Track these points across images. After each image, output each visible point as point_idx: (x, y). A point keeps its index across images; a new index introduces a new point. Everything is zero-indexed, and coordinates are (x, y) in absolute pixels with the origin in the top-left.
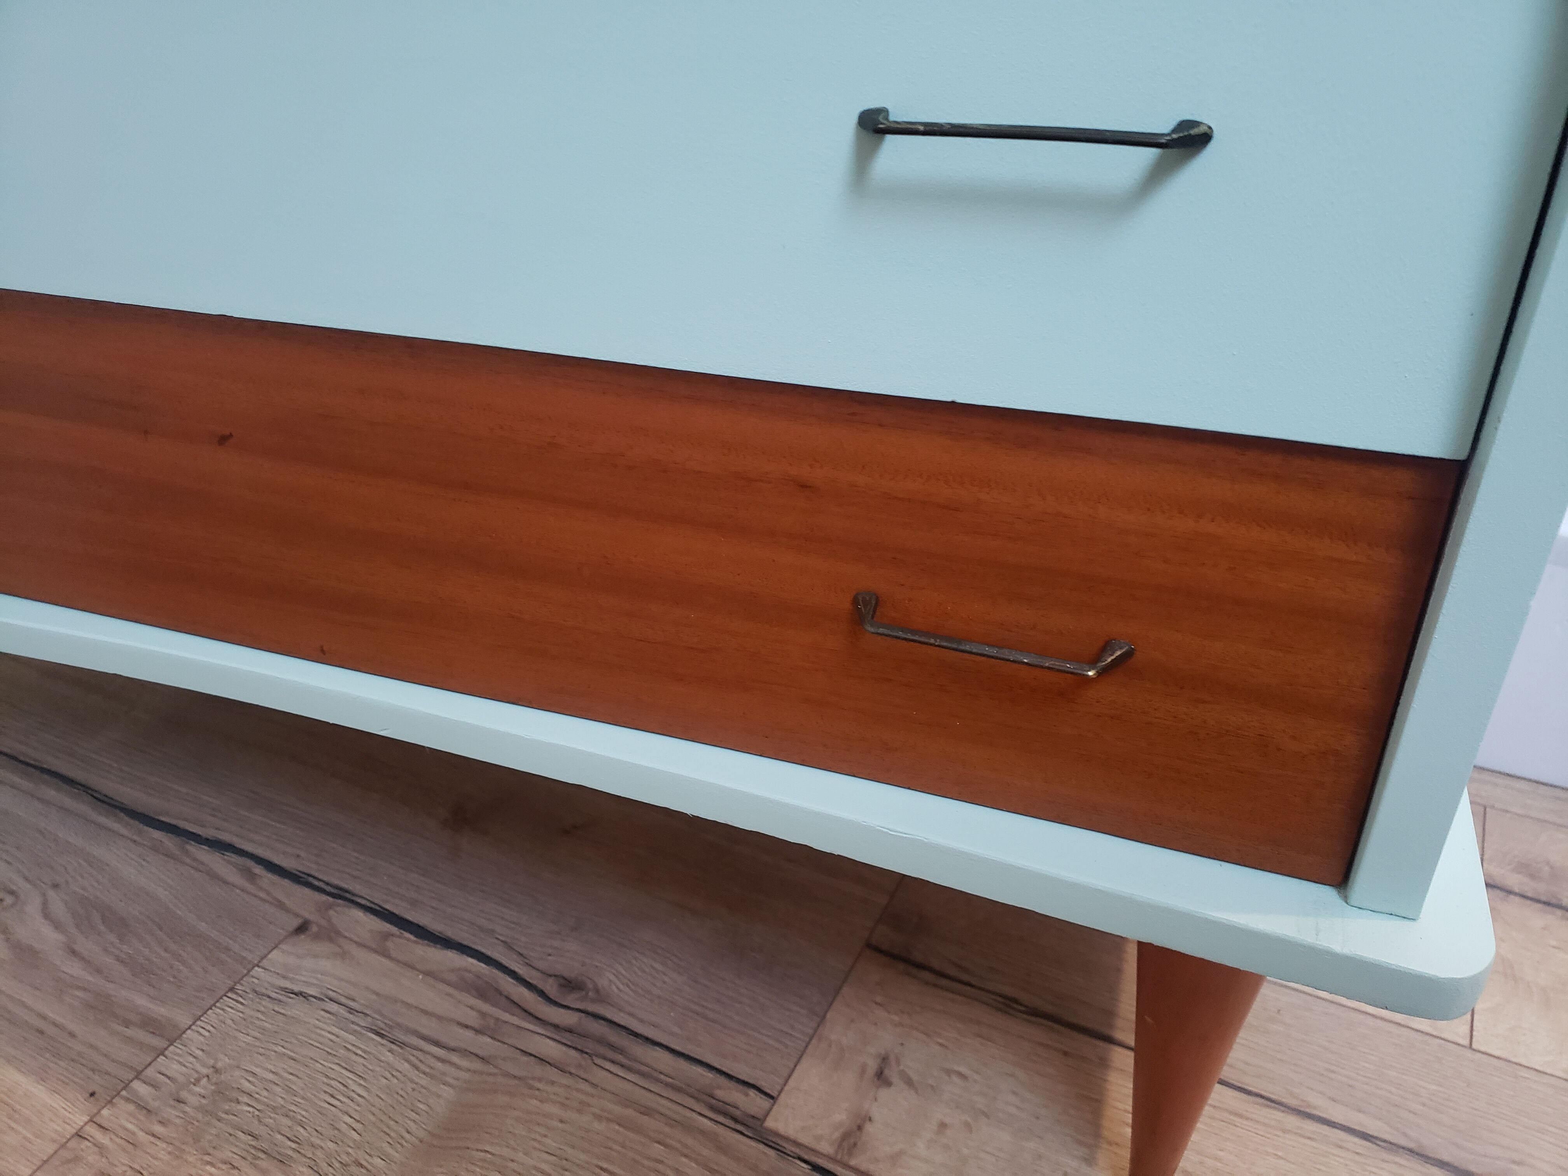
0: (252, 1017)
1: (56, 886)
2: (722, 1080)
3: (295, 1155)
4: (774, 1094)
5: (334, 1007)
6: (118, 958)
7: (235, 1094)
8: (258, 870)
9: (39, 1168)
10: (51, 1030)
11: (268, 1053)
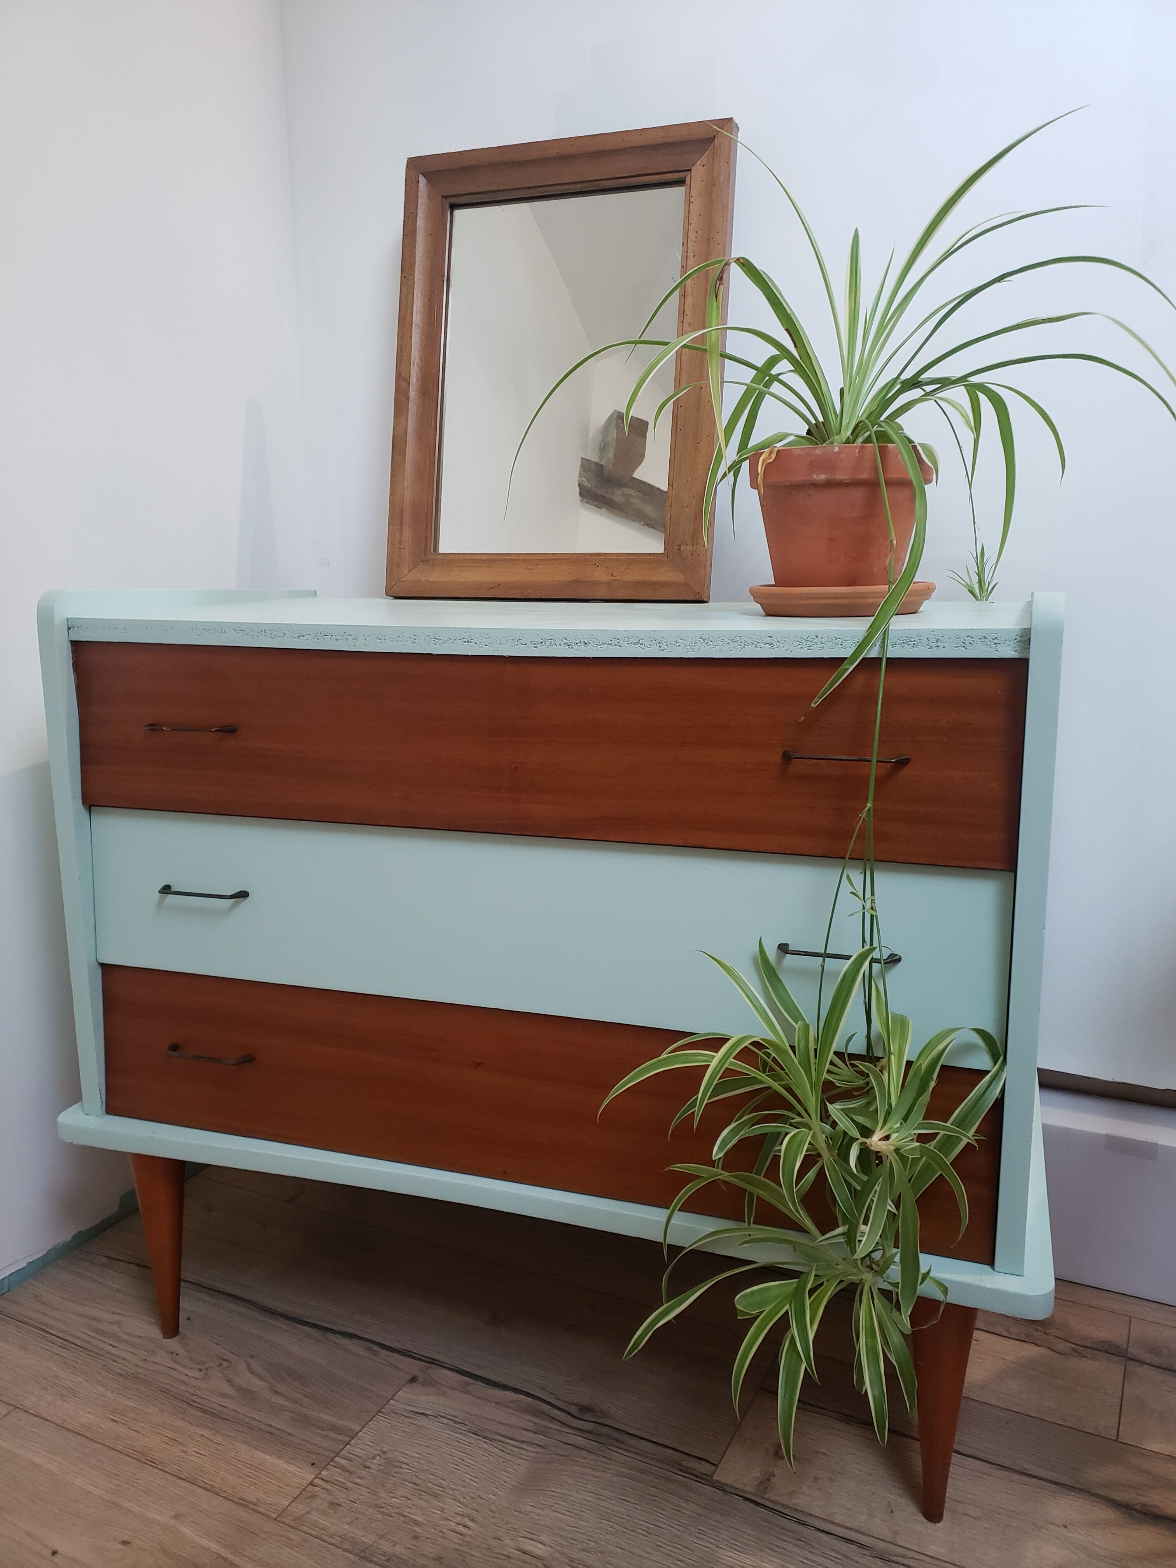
1: (252, 1357)
2: (685, 1456)
3: (443, 1494)
4: (716, 1463)
5: (445, 1421)
6: (305, 1395)
7: (399, 1464)
8: (376, 1348)
9: (293, 1501)
10: (277, 1432)
11: (412, 1444)
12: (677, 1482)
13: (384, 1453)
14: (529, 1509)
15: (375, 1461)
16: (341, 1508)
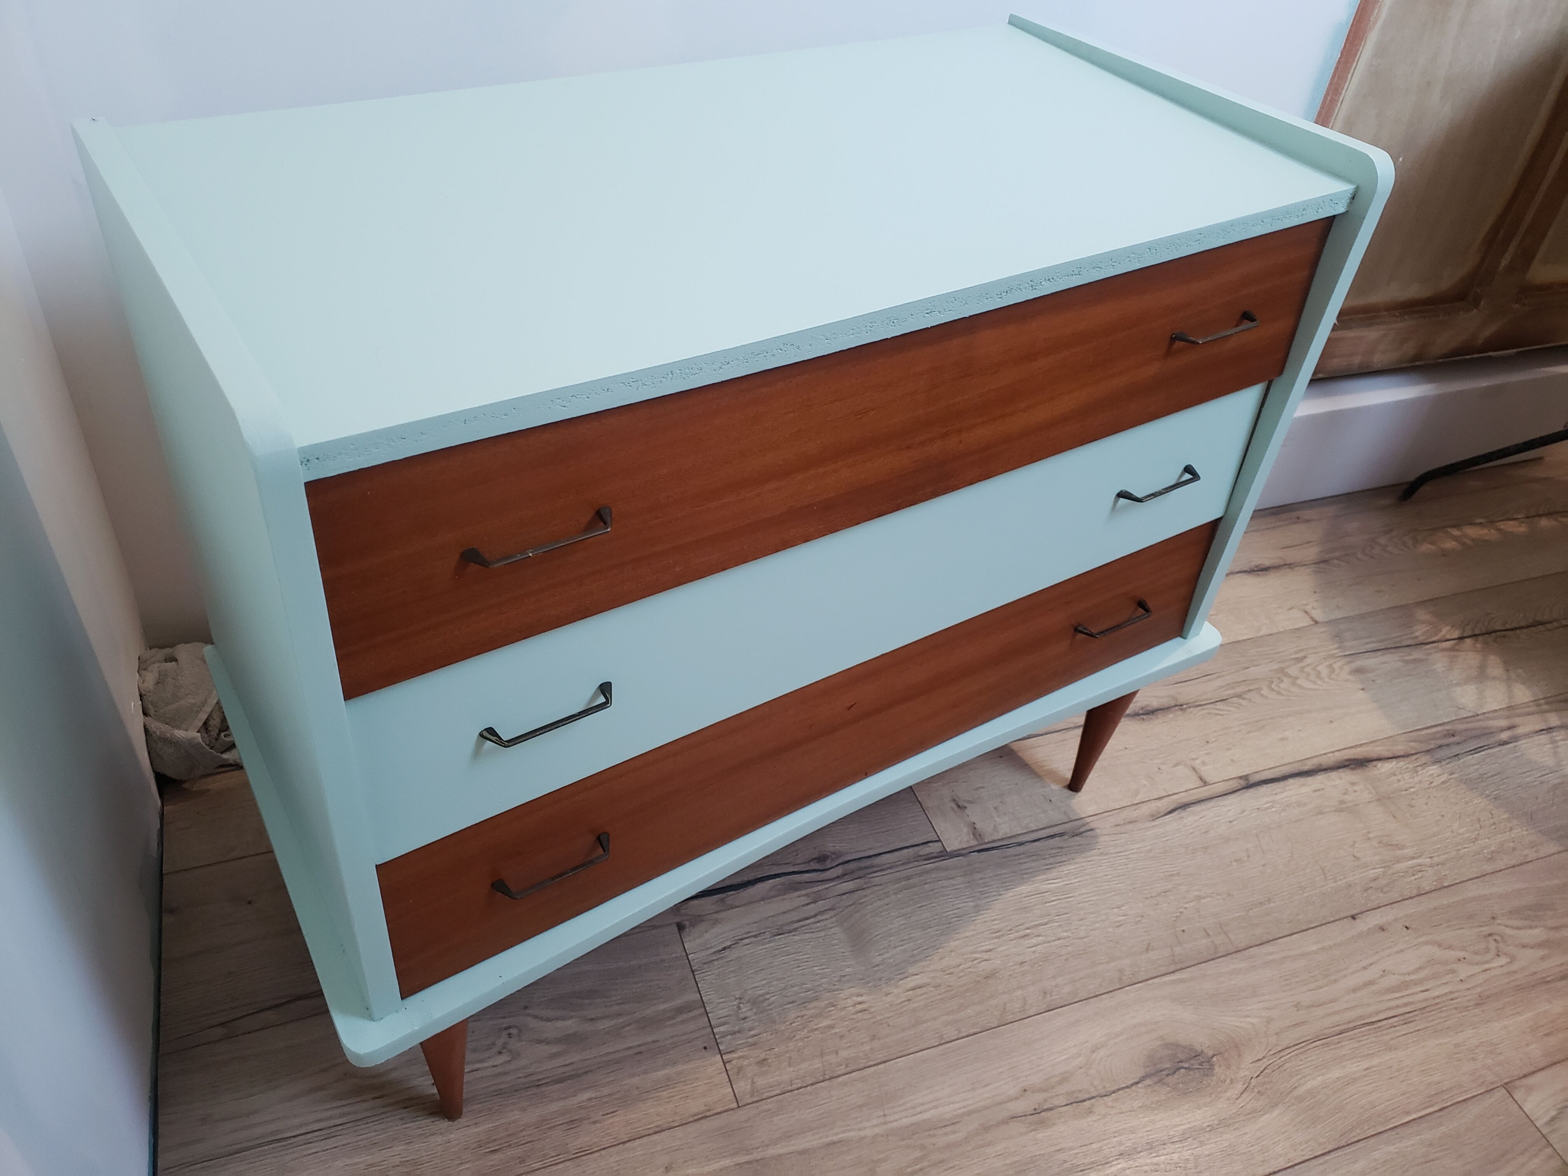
0: (719, 972)
2: (916, 848)
3: (817, 994)
4: (937, 839)
5: (747, 941)
6: (619, 1004)
7: (761, 998)
9: (731, 1085)
10: (642, 1048)
11: (749, 976)
12: (933, 870)
13: (740, 999)
14: (879, 959)
15: (744, 1010)
16: (770, 1061)
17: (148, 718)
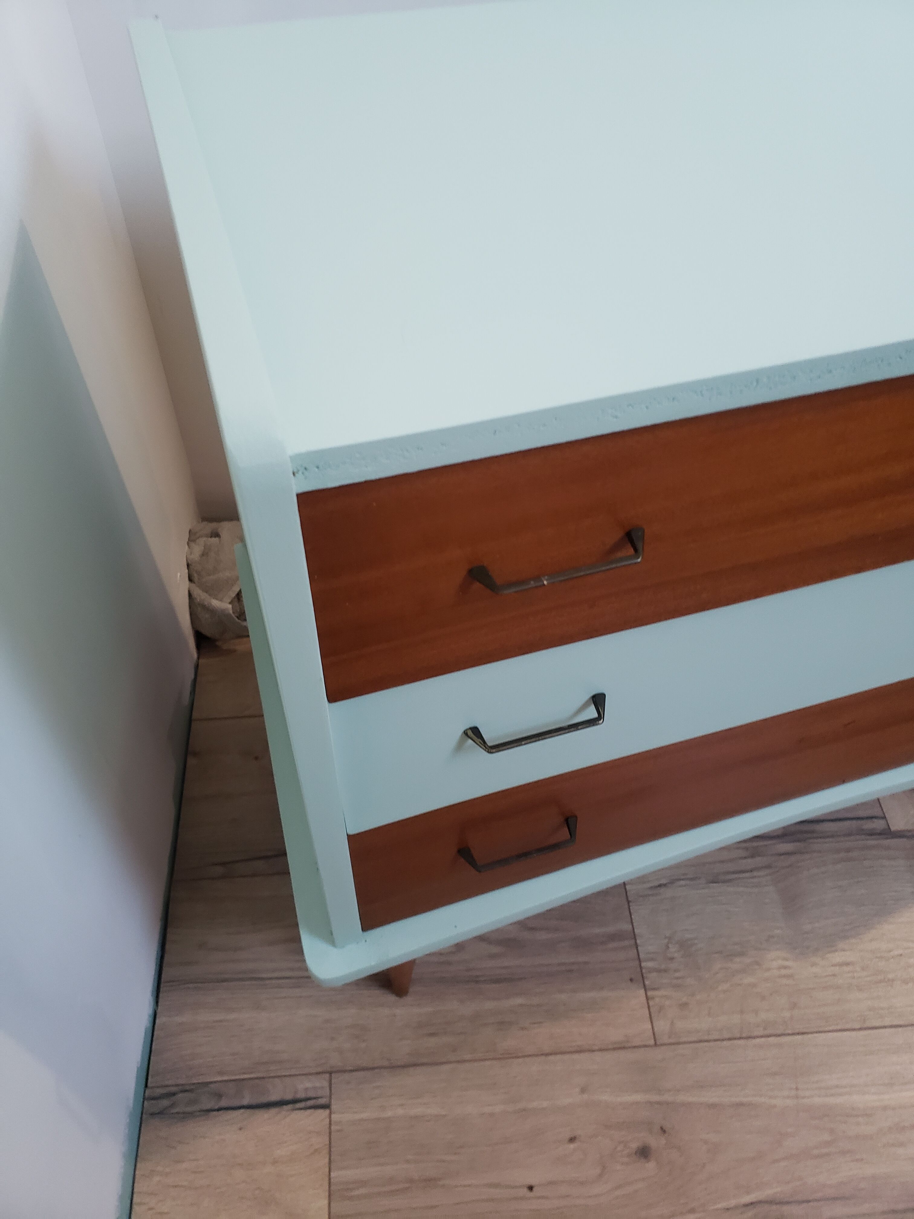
0: (654, 908)
3: (743, 949)
4: (883, 816)
7: (689, 942)
9: (651, 1021)
10: (573, 967)
11: (681, 918)
12: (875, 846)
13: (669, 938)
14: (809, 927)
15: (672, 950)
16: (690, 1006)
17: (192, 585)
